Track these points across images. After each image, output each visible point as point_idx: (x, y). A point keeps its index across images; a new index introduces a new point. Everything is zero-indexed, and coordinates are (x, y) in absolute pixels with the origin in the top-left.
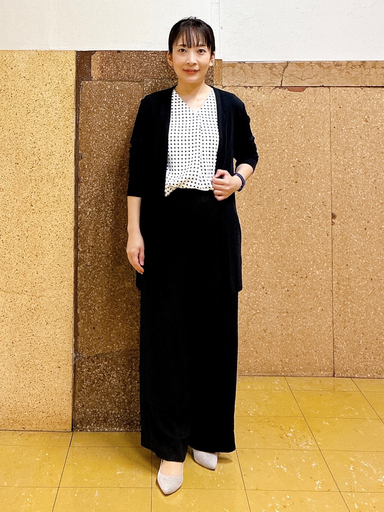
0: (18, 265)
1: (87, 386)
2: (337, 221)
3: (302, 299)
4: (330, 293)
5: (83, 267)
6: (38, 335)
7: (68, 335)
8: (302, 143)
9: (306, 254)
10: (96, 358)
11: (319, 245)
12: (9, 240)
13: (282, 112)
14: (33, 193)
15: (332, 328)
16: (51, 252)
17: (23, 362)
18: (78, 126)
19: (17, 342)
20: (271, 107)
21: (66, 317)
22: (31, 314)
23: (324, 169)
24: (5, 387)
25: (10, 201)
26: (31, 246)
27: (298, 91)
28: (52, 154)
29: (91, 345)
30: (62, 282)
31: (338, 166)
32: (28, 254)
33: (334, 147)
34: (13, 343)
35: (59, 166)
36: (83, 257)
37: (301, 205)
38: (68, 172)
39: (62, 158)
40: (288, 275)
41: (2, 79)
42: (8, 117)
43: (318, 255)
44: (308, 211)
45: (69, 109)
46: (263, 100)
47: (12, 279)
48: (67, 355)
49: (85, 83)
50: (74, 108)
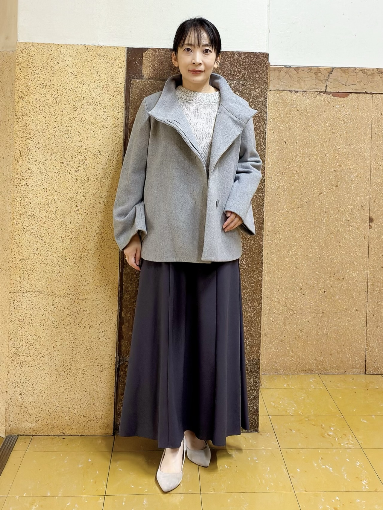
0: (60, 267)
2: (374, 224)
3: (338, 300)
4: (365, 294)
5: (129, 270)
6: (81, 338)
7: (111, 339)
8: (343, 148)
9: (344, 257)
11: (356, 248)
12: (51, 242)
13: (325, 117)
14: (79, 193)
15: (365, 328)
16: (96, 254)
17: (64, 367)
18: (128, 126)
19: (58, 346)
20: (314, 112)
21: (110, 320)
22: (73, 317)
23: (364, 174)
24: (45, 392)
25: (54, 202)
26: (75, 248)
27: (341, 97)
28: (99, 153)
30: (106, 285)
32: (71, 256)
33: (374, 152)
34: (53, 347)
37: (340, 208)
38: (116, 172)
39: (110, 158)
40: (325, 277)
41: (47, 74)
42: (53, 114)
43: (355, 257)
44: (347, 215)
45: (118, 108)
46: (307, 105)
47: (54, 282)
48: (111, 358)
49: (135, 81)
50: (123, 107)
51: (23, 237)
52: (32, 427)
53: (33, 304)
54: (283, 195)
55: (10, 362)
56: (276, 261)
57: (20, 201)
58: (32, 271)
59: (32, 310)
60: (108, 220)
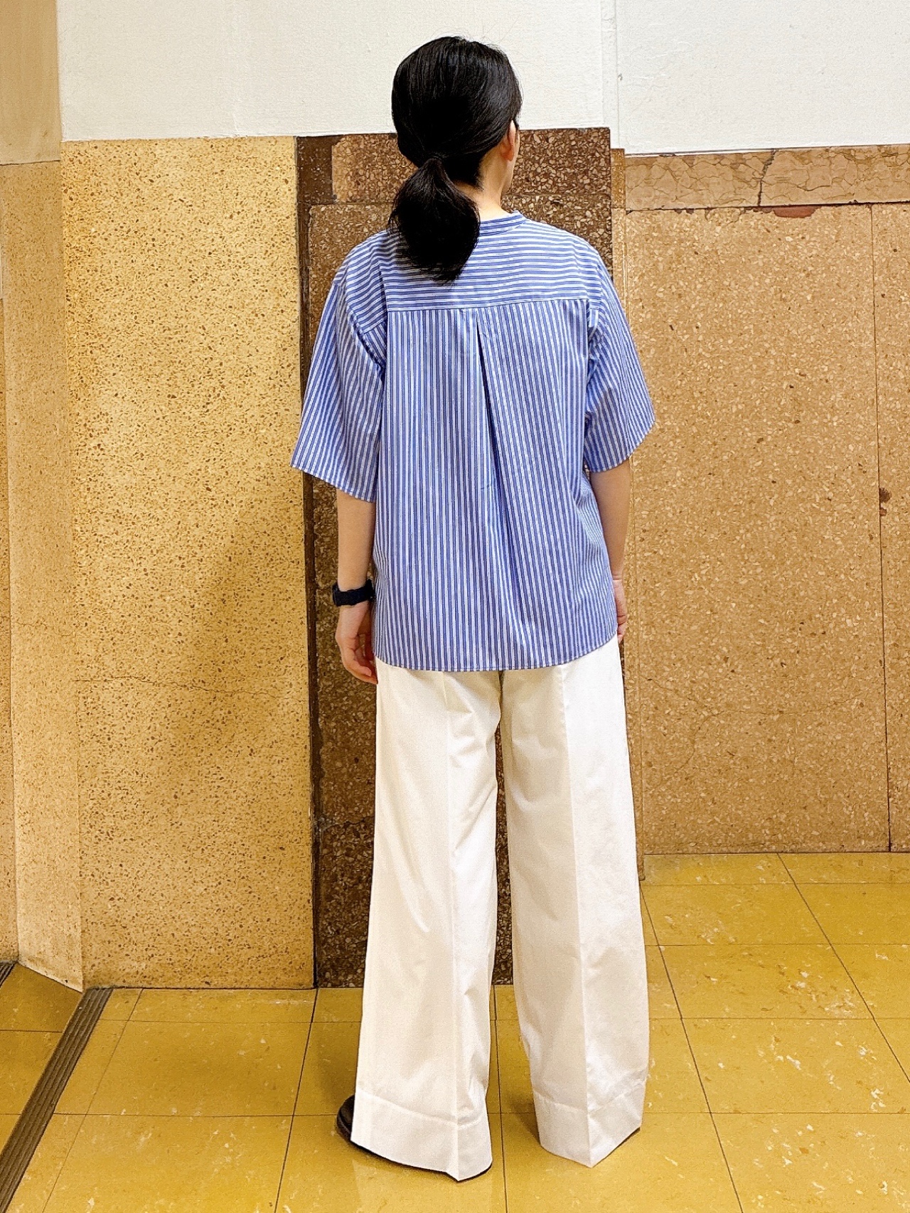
0: (181, 623)
1: (345, 889)
2: (891, 507)
3: (814, 682)
4: (878, 667)
5: (328, 625)
6: (233, 777)
7: (299, 778)
8: (808, 333)
9: (824, 582)
10: (363, 826)
11: (851, 561)
12: (159, 569)
13: (761, 264)
14: (212, 461)
15: (883, 744)
16: (256, 591)
17: (200, 839)
18: (307, 309)
19: (185, 794)
20: (735, 254)
21: (293, 736)
22: (215, 732)
23: (861, 390)
24: (162, 895)
25: (159, 481)
26: (211, 582)
27: (797, 217)
28: (249, 372)
29: (350, 797)
30: (282, 659)
31: (891, 384)
32: (203, 599)
33: (883, 340)
34: (176, 797)
35: (268, 399)
36: (327, 601)
37: (808, 472)
38: (287, 412)
39: (272, 382)
40: (781, 630)
41: (130, 207)
42: (148, 291)
43: (850, 583)
44: (824, 487)
45: (286, 270)
46: (718, 239)
47: (170, 656)
48: (299, 820)
49: (318, 210)
50: (295, 268)
51: (99, 560)
52: (140, 971)
53: (126, 705)
54: (673, 447)
55: (86, 831)
56: (664, 598)
57: (86, 484)
58: (122, 633)
59: (125, 717)
60: (276, 517)
